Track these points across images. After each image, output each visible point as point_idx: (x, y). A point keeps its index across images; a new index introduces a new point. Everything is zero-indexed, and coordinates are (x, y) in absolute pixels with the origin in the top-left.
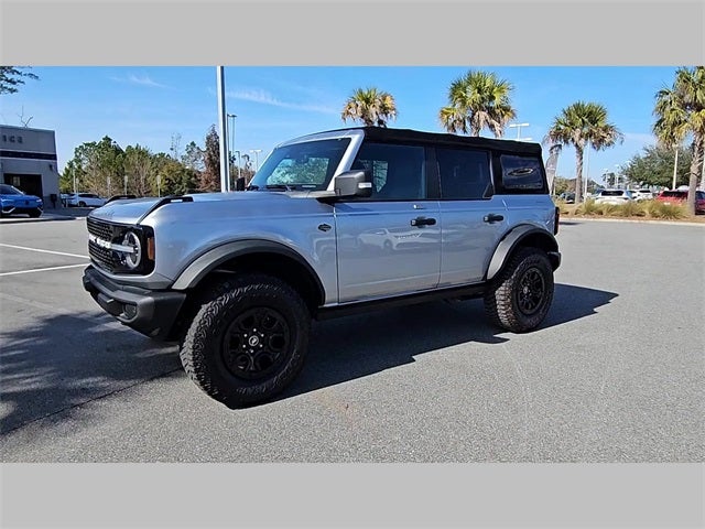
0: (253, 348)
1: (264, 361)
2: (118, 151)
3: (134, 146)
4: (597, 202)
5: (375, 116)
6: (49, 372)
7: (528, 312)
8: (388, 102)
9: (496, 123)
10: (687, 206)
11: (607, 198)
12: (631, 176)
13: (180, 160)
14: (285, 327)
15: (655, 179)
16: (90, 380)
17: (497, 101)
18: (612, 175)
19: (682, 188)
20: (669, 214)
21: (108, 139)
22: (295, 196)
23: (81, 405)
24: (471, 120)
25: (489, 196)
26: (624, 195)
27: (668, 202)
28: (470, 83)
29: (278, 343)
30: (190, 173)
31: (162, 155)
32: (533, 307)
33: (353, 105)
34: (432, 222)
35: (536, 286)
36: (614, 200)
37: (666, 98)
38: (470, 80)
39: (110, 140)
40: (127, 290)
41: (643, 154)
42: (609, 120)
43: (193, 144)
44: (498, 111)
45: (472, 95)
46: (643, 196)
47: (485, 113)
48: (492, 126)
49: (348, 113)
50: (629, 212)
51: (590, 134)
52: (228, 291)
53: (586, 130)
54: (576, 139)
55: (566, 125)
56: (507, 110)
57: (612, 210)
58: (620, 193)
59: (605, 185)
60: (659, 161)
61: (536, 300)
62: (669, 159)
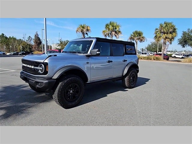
0: (71, 93)
1: (74, 97)
2: (6, 38)
3: (12, 37)
4: (140, 56)
5: (85, 32)
6: (11, 102)
7: (132, 83)
8: (89, 28)
9: (117, 35)
10: (161, 57)
11: (143, 55)
12: (147, 49)
13: (26, 41)
14: (79, 88)
15: (153, 50)
16: (24, 103)
17: (117, 29)
18: (143, 49)
19: (159, 53)
20: (157, 59)
21: (3, 34)
22: (80, 55)
23: (24, 110)
24: (111, 34)
25: (123, 55)
26: (147, 54)
27: (157, 56)
28: (110, 24)
29: (77, 92)
30: (30, 45)
31: (20, 39)
32: (133, 82)
33: (79, 28)
34: (112, 62)
35: (134, 77)
36: (145, 56)
37: (157, 30)
38: (111, 23)
39: (4, 34)
40: (39, 79)
41: (150, 44)
42: (143, 35)
43: (30, 37)
44: (117, 32)
45: (111, 27)
46: (151, 54)
47: (114, 32)
48: (116, 36)
49: (78, 31)
50: (148, 58)
51: (139, 39)
52: (66, 79)
53: (138, 37)
54: (136, 40)
55: (133, 36)
56: (119, 32)
57: (144, 58)
58: (146, 54)
59: (141, 52)
60: (154, 46)
61: (134, 81)
62: (156, 45)
